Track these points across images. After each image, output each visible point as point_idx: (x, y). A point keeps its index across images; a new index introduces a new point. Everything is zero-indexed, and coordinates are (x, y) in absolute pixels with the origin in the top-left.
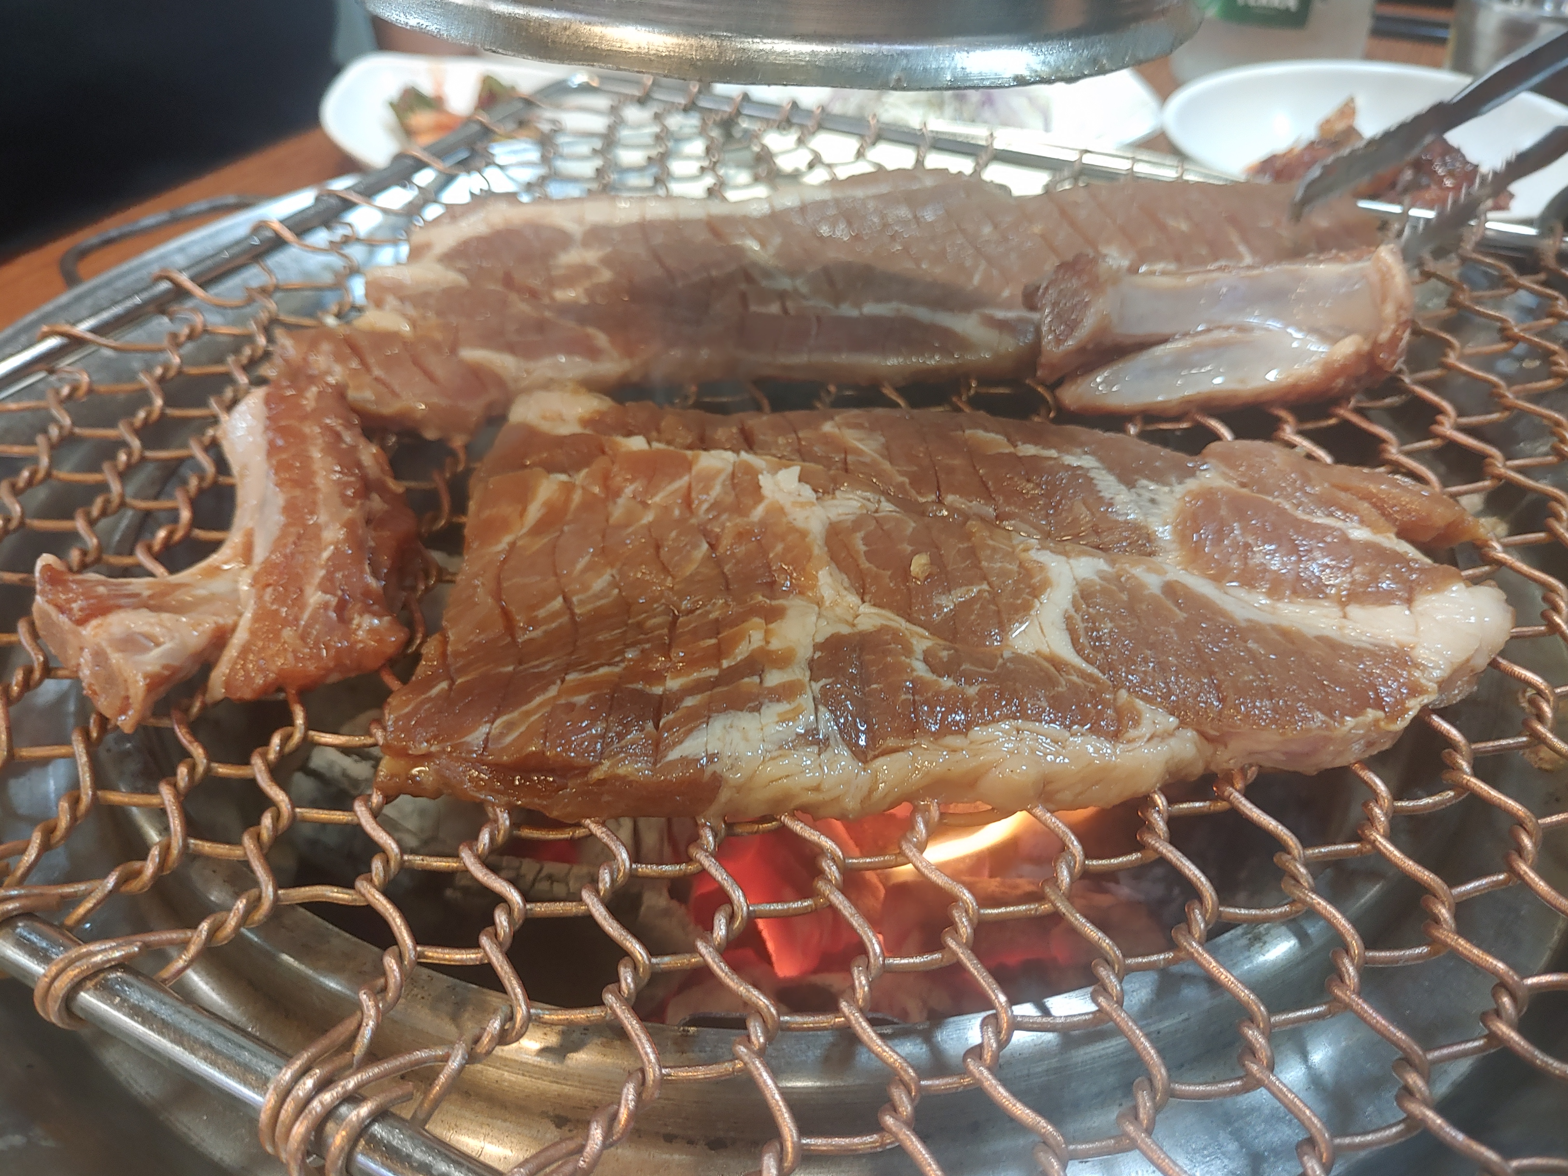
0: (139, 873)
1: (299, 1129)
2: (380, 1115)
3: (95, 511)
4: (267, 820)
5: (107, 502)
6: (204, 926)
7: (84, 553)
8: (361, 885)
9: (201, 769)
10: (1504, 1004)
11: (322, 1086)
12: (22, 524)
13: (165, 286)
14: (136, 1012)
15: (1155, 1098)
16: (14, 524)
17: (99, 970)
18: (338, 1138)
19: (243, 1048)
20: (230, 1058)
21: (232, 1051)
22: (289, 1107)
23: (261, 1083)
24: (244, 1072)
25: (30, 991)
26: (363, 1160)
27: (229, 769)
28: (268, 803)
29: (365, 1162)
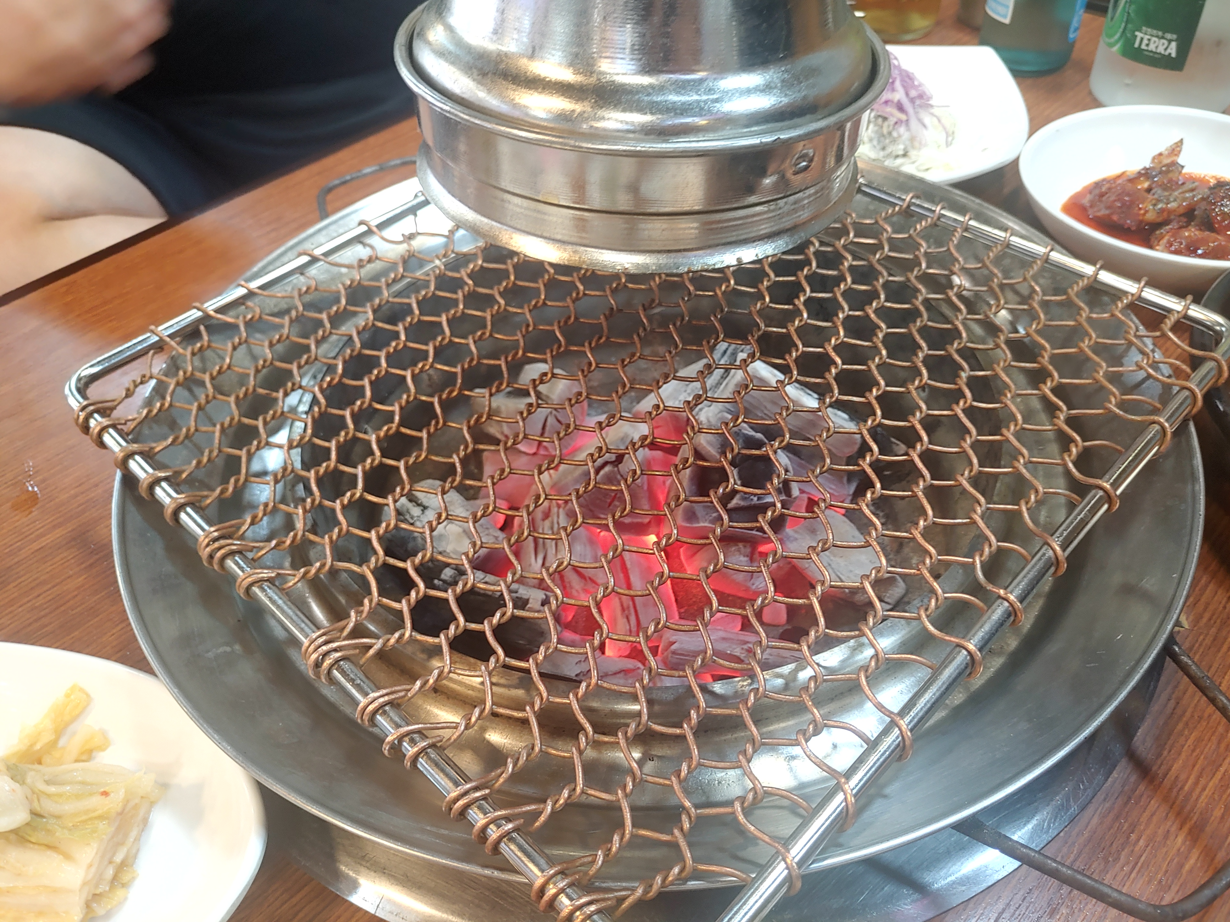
0: (284, 542)
1: (314, 656)
2: (344, 658)
3: (303, 362)
4: (336, 531)
5: (309, 357)
6: (302, 570)
8: (365, 568)
9: (317, 502)
11: (326, 643)
12: (271, 363)
13: (363, 228)
14: (270, 599)
16: (268, 363)
17: (262, 580)
18: (327, 663)
20: (297, 625)
21: (299, 622)
22: (312, 647)
23: (306, 636)
24: (302, 630)
25: (235, 581)
26: (335, 671)
27: (327, 503)
28: (339, 523)
29: (335, 673)
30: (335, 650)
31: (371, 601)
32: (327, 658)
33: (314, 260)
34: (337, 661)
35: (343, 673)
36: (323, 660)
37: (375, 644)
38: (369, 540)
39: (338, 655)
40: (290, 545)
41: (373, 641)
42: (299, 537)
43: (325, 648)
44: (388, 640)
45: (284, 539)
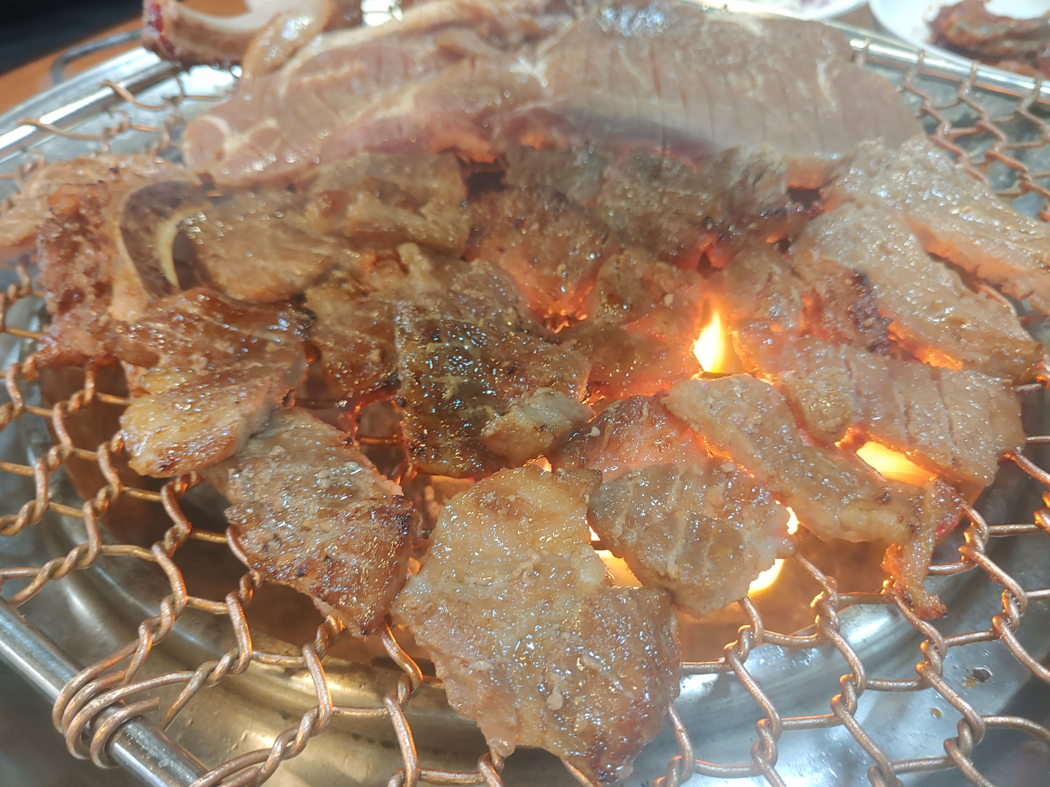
0: (13, 523)
1: (76, 721)
2: (134, 718)
4: (102, 494)
6: (48, 565)
7: (19, 288)
8: (156, 550)
9: (67, 453)
10: (964, 735)
11: (99, 692)
13: (107, 92)
15: (681, 773)
18: (101, 731)
19: (53, 659)
22: (72, 703)
23: (60, 683)
24: (52, 675)
26: (117, 746)
27: (84, 454)
28: (105, 482)
29: (118, 747)
30: (117, 704)
31: (173, 604)
32: (100, 721)
33: (42, 130)
34: (120, 726)
35: (135, 748)
36: (93, 729)
37: (188, 681)
38: (159, 505)
39: (121, 714)
40: (23, 526)
41: (184, 675)
42: (38, 511)
43: (95, 704)
44: (213, 670)
45: (12, 518)
